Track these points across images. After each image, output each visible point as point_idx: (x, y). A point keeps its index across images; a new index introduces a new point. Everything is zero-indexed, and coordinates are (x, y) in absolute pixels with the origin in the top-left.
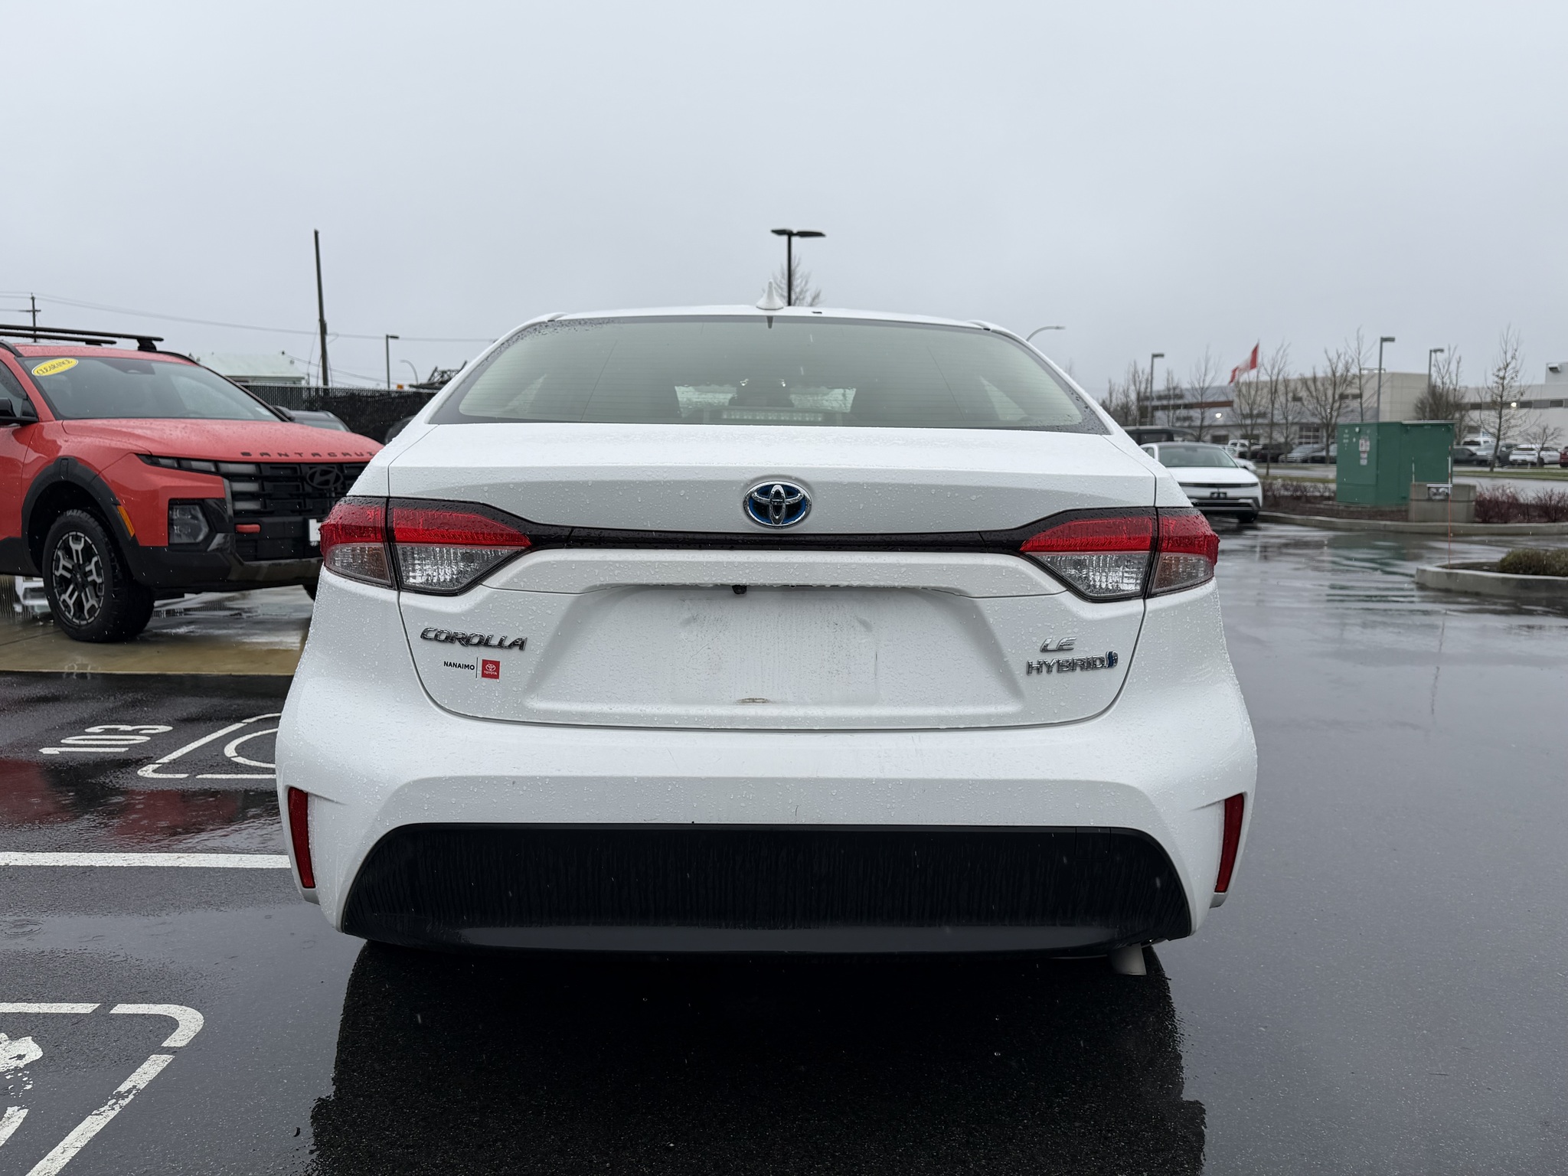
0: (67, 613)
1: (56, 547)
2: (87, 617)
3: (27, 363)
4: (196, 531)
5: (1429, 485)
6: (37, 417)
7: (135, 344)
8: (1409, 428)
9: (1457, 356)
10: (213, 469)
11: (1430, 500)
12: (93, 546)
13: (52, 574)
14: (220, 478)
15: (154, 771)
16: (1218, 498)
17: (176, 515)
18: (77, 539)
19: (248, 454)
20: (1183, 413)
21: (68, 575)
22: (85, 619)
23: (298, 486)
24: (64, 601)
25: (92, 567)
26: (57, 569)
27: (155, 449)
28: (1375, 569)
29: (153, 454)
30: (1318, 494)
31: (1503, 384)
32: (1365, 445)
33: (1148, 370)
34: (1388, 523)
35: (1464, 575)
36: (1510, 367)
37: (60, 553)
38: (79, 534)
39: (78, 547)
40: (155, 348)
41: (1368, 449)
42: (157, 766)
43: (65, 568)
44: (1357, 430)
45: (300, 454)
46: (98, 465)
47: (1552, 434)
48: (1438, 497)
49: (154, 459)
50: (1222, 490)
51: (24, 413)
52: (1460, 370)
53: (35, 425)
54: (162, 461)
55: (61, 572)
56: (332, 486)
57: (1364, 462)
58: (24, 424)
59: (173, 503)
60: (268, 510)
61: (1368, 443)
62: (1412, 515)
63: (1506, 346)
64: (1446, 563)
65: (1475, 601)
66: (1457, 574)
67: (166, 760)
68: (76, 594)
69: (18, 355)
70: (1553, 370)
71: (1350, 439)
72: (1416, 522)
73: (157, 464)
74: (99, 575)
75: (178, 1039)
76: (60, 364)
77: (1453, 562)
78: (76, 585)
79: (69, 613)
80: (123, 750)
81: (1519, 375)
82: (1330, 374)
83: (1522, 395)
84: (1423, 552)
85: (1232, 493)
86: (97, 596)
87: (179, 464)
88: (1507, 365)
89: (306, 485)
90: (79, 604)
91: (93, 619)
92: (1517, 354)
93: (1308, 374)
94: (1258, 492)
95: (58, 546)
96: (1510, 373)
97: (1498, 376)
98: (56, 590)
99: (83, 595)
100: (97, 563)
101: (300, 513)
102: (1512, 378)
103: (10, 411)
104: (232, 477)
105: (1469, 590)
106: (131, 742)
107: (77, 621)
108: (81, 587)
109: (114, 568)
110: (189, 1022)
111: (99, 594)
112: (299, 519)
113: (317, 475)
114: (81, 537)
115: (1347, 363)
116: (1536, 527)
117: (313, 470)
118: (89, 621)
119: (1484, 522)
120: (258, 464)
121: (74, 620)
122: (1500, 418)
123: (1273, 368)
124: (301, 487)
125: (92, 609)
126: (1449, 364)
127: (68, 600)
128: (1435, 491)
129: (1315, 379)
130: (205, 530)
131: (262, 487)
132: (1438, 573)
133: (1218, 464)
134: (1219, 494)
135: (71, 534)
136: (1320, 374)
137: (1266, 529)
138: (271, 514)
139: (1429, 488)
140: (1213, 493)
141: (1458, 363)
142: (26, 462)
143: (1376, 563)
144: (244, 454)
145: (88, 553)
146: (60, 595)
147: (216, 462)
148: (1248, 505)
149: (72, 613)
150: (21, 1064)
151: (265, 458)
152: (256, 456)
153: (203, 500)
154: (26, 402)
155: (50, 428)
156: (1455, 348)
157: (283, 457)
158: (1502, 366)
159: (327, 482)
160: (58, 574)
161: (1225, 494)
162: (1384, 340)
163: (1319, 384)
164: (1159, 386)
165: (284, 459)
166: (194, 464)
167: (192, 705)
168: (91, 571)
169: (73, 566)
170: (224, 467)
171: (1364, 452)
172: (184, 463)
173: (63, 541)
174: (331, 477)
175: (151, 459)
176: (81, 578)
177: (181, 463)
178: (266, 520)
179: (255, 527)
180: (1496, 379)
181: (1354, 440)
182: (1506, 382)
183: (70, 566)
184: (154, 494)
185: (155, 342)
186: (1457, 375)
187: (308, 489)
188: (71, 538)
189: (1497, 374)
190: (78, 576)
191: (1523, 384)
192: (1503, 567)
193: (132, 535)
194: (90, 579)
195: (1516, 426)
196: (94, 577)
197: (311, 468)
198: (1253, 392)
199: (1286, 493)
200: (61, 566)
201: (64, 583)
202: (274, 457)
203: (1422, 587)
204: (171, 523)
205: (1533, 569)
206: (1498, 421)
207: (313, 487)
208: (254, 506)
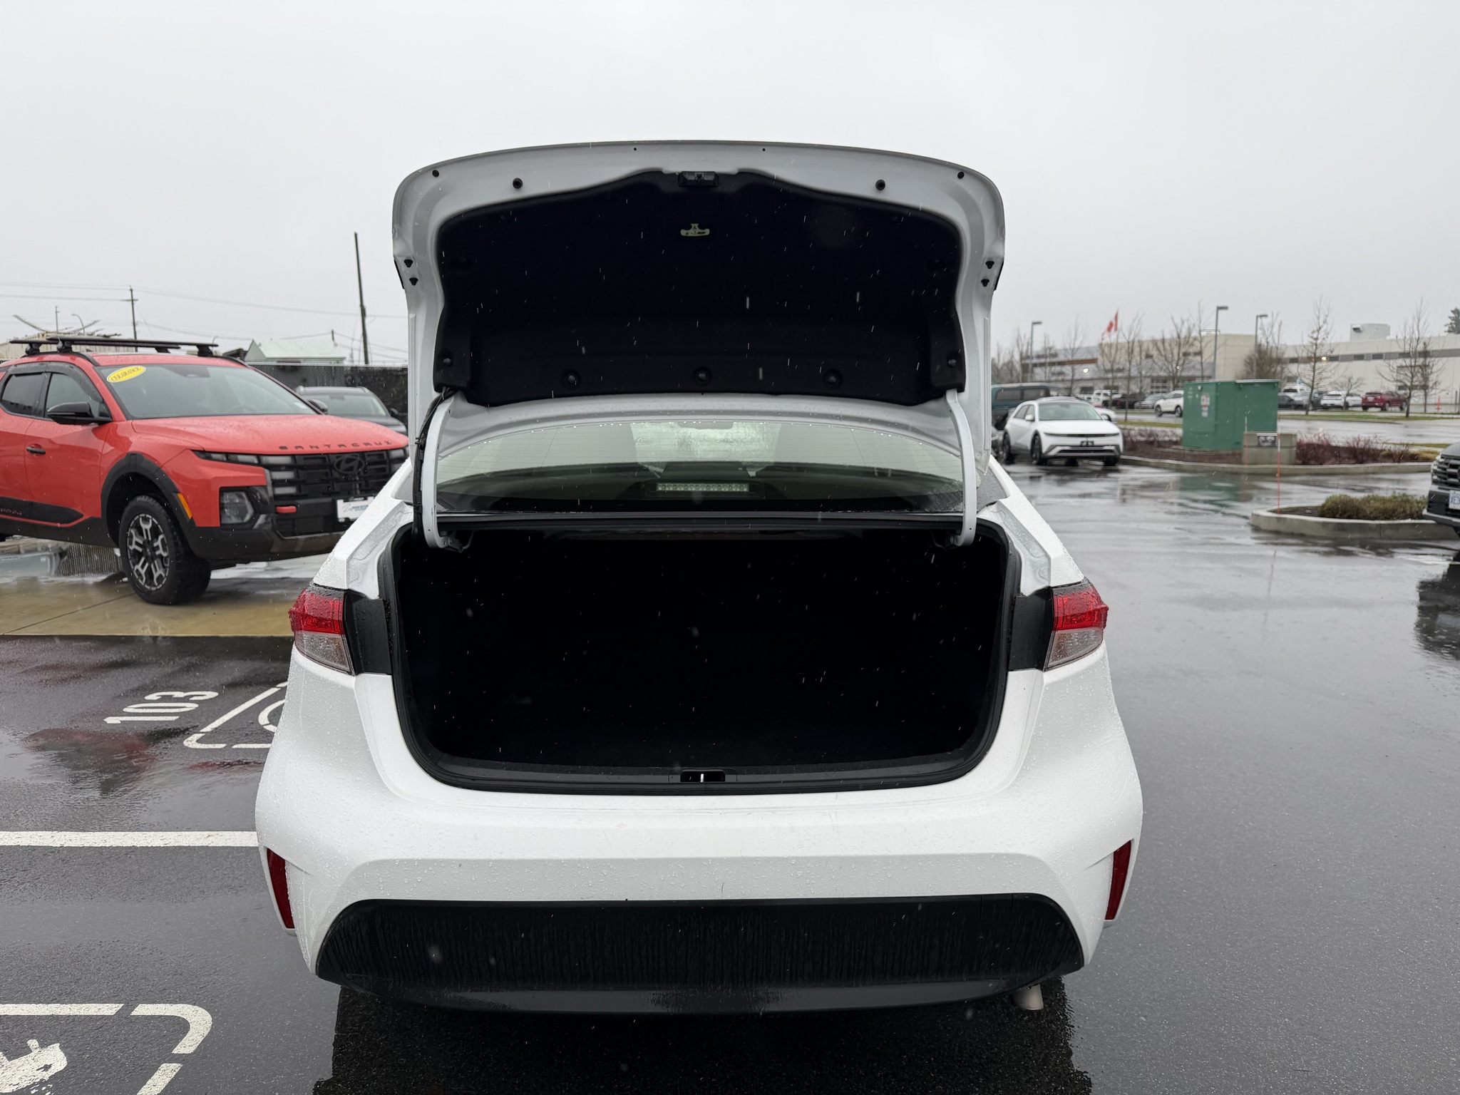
0: (140, 581)
1: (129, 526)
2: (156, 584)
3: (104, 371)
4: (242, 513)
5: (1259, 434)
6: (112, 418)
7: (195, 349)
8: (1241, 386)
9: (1278, 321)
10: (256, 461)
11: (1259, 446)
12: (159, 526)
13: (127, 548)
14: (261, 468)
15: (198, 741)
16: (1087, 446)
17: (227, 498)
18: (146, 520)
19: (285, 448)
20: (1057, 369)
21: (140, 549)
22: (155, 586)
23: (327, 473)
24: (137, 570)
25: (158, 543)
26: (131, 544)
27: (207, 445)
28: (1216, 511)
29: (206, 450)
30: (1167, 439)
31: (1316, 345)
32: (1206, 401)
33: (1029, 335)
34: (1225, 465)
35: (1291, 519)
36: (1322, 330)
37: (133, 531)
38: (148, 516)
39: (146, 527)
40: (211, 353)
41: (1208, 403)
42: (201, 735)
43: (137, 543)
44: (1199, 388)
45: (329, 446)
46: (161, 459)
47: (1356, 383)
48: (1266, 444)
49: (207, 454)
50: (1090, 439)
51: (102, 414)
52: (1281, 332)
53: (109, 425)
54: (214, 456)
55: (134, 547)
56: (355, 471)
57: (1205, 414)
58: (101, 423)
59: (223, 490)
60: (303, 493)
61: (1208, 399)
62: (1245, 458)
63: (1319, 312)
64: (1276, 507)
65: (1301, 542)
66: (1285, 519)
67: (208, 729)
68: (147, 565)
69: (95, 364)
70: (1356, 330)
71: (1194, 395)
72: (1249, 464)
73: (210, 458)
74: (164, 550)
75: (187, 1046)
76: (130, 372)
77: (1281, 507)
78: (147, 557)
79: (142, 579)
80: (174, 718)
81: (1329, 336)
82: (1175, 335)
83: (1332, 352)
84: (1255, 492)
85: (1098, 441)
86: (164, 567)
87: (227, 457)
88: (1320, 328)
89: (333, 471)
90: (149, 574)
91: (161, 585)
92: (1328, 319)
93: (1158, 337)
94: (1119, 441)
95: (131, 525)
96: (1322, 334)
97: (1312, 337)
98: (130, 562)
99: (152, 566)
100: (162, 540)
101: (329, 494)
102: (1324, 339)
103: (89, 413)
104: (272, 468)
105: (1296, 532)
106: (182, 710)
107: (148, 587)
108: (151, 559)
109: (176, 544)
110: (199, 1021)
111: (165, 565)
112: (328, 500)
113: (343, 464)
114: (149, 518)
115: (1189, 328)
116: (1346, 468)
117: (340, 459)
118: (158, 587)
119: (1304, 463)
120: (293, 456)
121: (146, 586)
122: (1314, 372)
123: (1130, 334)
124: (330, 474)
125: (160, 577)
126: (1272, 327)
127: (140, 570)
128: (1263, 439)
129: (1163, 341)
130: (250, 511)
131: (297, 475)
132: (1269, 518)
133: (1088, 418)
134: (1087, 442)
135: (141, 515)
136: (1167, 336)
137: (1126, 472)
138: (305, 497)
139: (1259, 437)
140: (1083, 442)
141: (1280, 326)
142: (103, 452)
143: (1217, 504)
144: (281, 448)
145: (155, 532)
146: (134, 565)
147: (258, 456)
148: (1111, 451)
149: (144, 581)
150: (46, 1075)
151: (299, 451)
152: (291, 450)
153: (248, 487)
154: (103, 405)
155: (122, 427)
156: (1278, 314)
157: (314, 449)
158: (1315, 329)
159: (351, 469)
160: (131, 548)
161: (1093, 442)
162: (1219, 308)
163: (1167, 345)
164: (1038, 347)
165: (314, 451)
166: (241, 458)
167: (236, 669)
168: (158, 547)
169: (144, 542)
170: (264, 459)
171: (1205, 406)
172: (232, 457)
173: (135, 522)
174: (355, 464)
175: (205, 454)
176: (151, 551)
177: (230, 457)
178: (301, 502)
179: (292, 509)
180: (1311, 340)
181: (1197, 396)
182: (1319, 342)
183: (141, 542)
184: (206, 483)
185: (210, 348)
186: (1278, 336)
187: (336, 475)
188: (141, 519)
189: (1311, 335)
190: (148, 550)
191: (1333, 341)
192: (1323, 511)
193: (190, 517)
194: (157, 553)
195: (1327, 378)
196: (160, 552)
197: (337, 457)
198: (1113, 352)
199: (1143, 439)
200: (134, 542)
201: (137, 555)
202: (307, 450)
203: (1256, 529)
204: (222, 507)
205: (1348, 514)
206: (1312, 373)
207: (339, 472)
208: (291, 490)
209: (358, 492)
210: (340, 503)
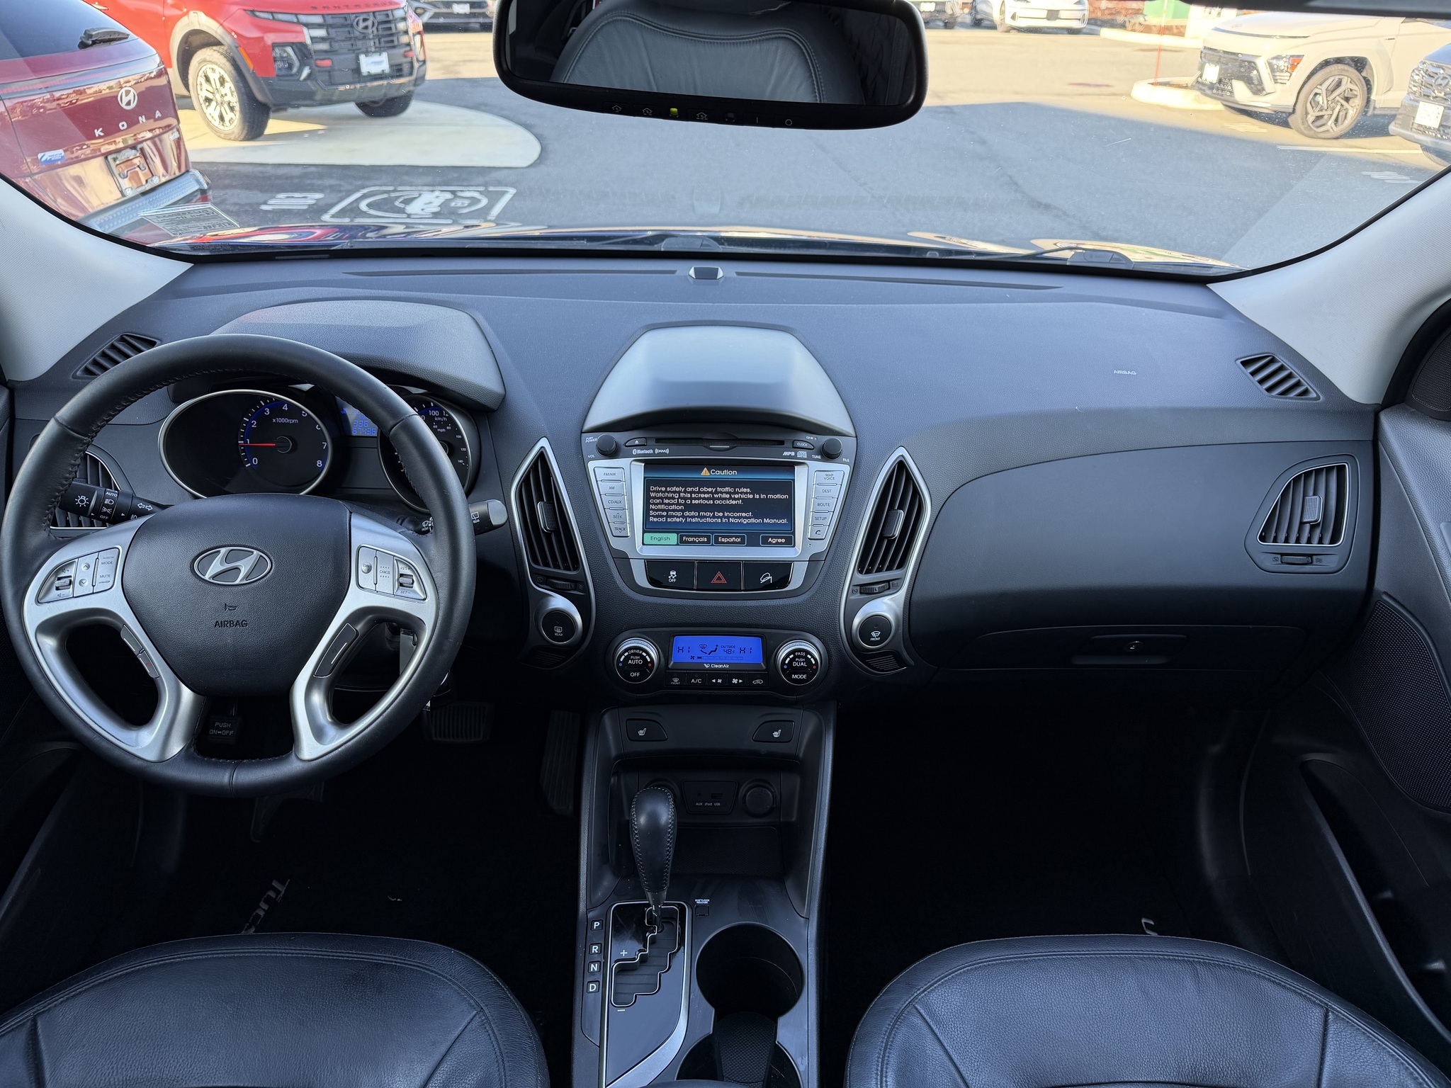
0: (213, 122)
1: (198, 76)
2: (229, 125)
4: (289, 66)
10: (293, 20)
13: (198, 94)
14: (299, 26)
15: (331, 217)
17: (278, 54)
18: (213, 70)
19: (314, 8)
24: (210, 113)
25: (226, 90)
26: (201, 91)
37: (202, 80)
38: (214, 67)
39: (214, 76)
42: (330, 214)
45: (347, 6)
54: (260, 14)
55: (205, 93)
56: (370, 31)
59: (274, 46)
60: (334, 49)
67: (332, 212)
74: (232, 96)
80: (305, 207)
87: (273, 16)
89: (355, 30)
90: (221, 116)
91: (233, 126)
99: (223, 110)
101: (353, 50)
104: (307, 25)
106: (307, 203)
108: (221, 104)
109: (242, 92)
111: (235, 110)
112: (353, 56)
113: (361, 23)
117: (358, 19)
120: (322, 15)
125: (231, 119)
127: (213, 113)
130: (297, 64)
131: (328, 33)
135: (208, 66)
138: (336, 52)
145: (222, 81)
146: (207, 109)
147: (294, 14)
151: (327, 11)
152: (320, 10)
153: (293, 43)
159: (366, 28)
165: (337, 10)
166: (282, 16)
169: (213, 89)
170: (301, 18)
172: (276, 16)
174: (369, 23)
178: (335, 58)
179: (328, 63)
187: (357, 34)
188: (208, 70)
190: (218, 97)
193: (252, 69)
194: (226, 99)
196: (229, 97)
200: (204, 89)
201: (208, 101)
202: (331, 10)
204: (275, 60)
207: (358, 31)
208: (324, 46)
209: (373, 49)
210: (362, 57)
